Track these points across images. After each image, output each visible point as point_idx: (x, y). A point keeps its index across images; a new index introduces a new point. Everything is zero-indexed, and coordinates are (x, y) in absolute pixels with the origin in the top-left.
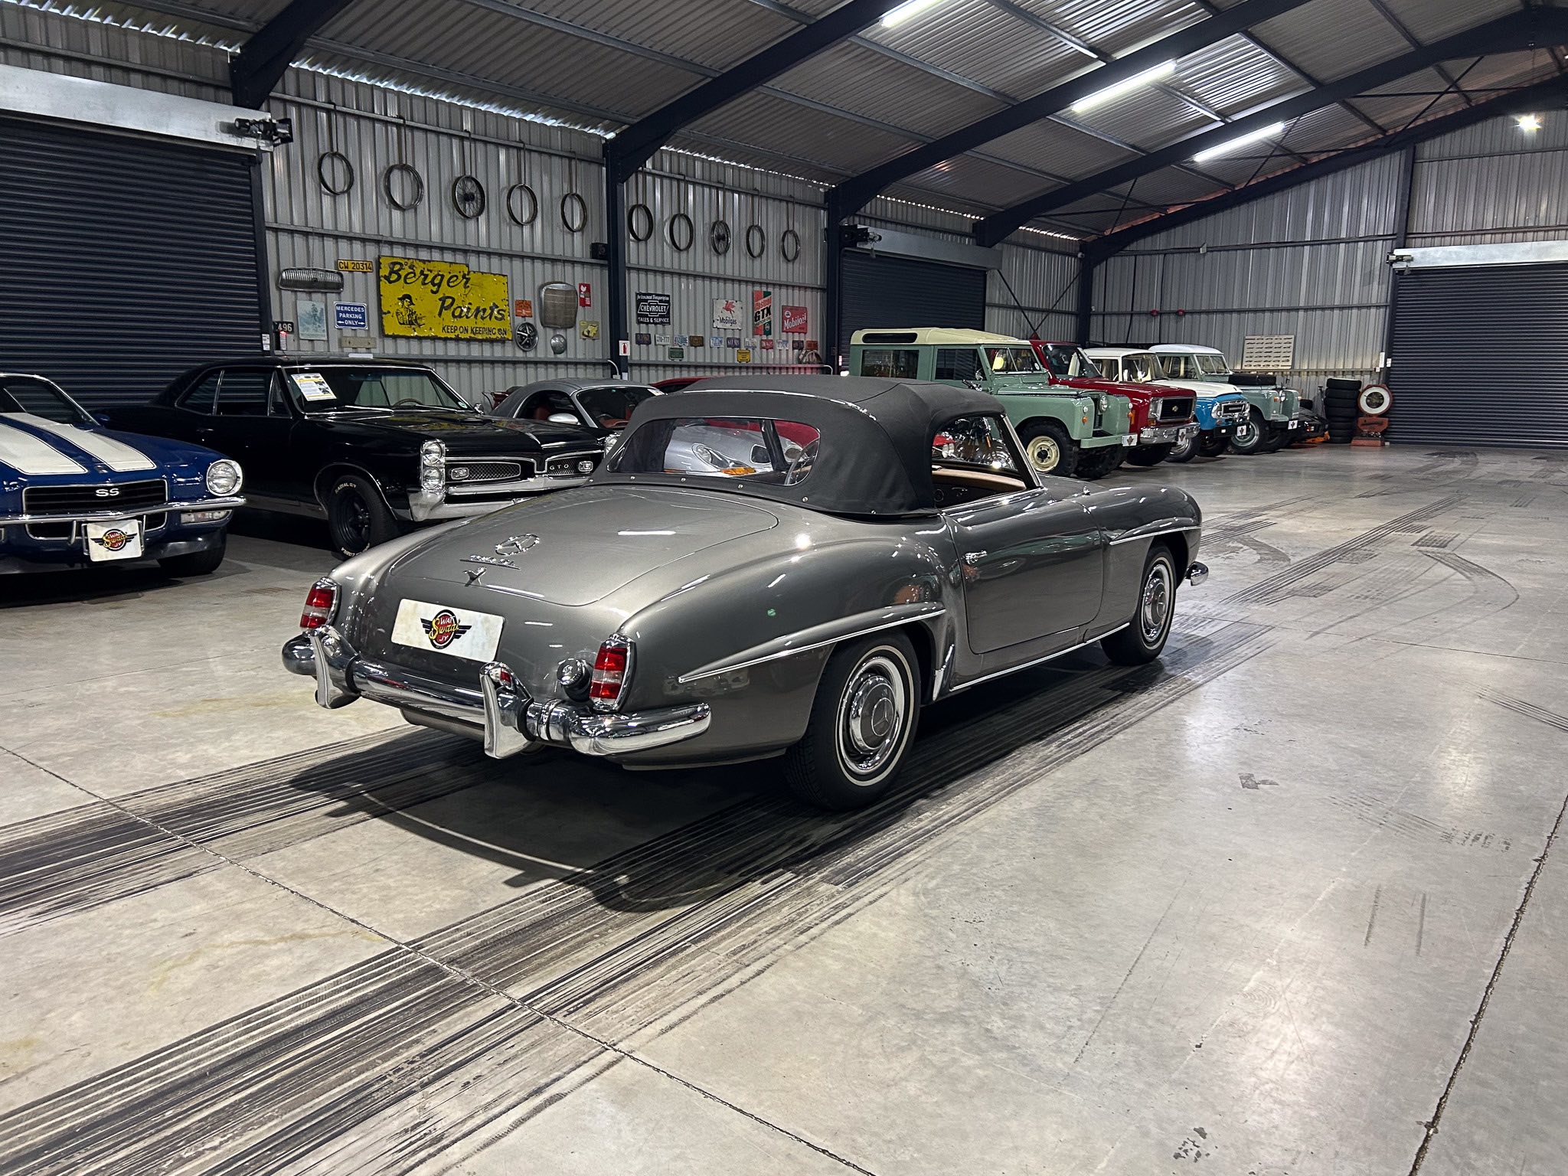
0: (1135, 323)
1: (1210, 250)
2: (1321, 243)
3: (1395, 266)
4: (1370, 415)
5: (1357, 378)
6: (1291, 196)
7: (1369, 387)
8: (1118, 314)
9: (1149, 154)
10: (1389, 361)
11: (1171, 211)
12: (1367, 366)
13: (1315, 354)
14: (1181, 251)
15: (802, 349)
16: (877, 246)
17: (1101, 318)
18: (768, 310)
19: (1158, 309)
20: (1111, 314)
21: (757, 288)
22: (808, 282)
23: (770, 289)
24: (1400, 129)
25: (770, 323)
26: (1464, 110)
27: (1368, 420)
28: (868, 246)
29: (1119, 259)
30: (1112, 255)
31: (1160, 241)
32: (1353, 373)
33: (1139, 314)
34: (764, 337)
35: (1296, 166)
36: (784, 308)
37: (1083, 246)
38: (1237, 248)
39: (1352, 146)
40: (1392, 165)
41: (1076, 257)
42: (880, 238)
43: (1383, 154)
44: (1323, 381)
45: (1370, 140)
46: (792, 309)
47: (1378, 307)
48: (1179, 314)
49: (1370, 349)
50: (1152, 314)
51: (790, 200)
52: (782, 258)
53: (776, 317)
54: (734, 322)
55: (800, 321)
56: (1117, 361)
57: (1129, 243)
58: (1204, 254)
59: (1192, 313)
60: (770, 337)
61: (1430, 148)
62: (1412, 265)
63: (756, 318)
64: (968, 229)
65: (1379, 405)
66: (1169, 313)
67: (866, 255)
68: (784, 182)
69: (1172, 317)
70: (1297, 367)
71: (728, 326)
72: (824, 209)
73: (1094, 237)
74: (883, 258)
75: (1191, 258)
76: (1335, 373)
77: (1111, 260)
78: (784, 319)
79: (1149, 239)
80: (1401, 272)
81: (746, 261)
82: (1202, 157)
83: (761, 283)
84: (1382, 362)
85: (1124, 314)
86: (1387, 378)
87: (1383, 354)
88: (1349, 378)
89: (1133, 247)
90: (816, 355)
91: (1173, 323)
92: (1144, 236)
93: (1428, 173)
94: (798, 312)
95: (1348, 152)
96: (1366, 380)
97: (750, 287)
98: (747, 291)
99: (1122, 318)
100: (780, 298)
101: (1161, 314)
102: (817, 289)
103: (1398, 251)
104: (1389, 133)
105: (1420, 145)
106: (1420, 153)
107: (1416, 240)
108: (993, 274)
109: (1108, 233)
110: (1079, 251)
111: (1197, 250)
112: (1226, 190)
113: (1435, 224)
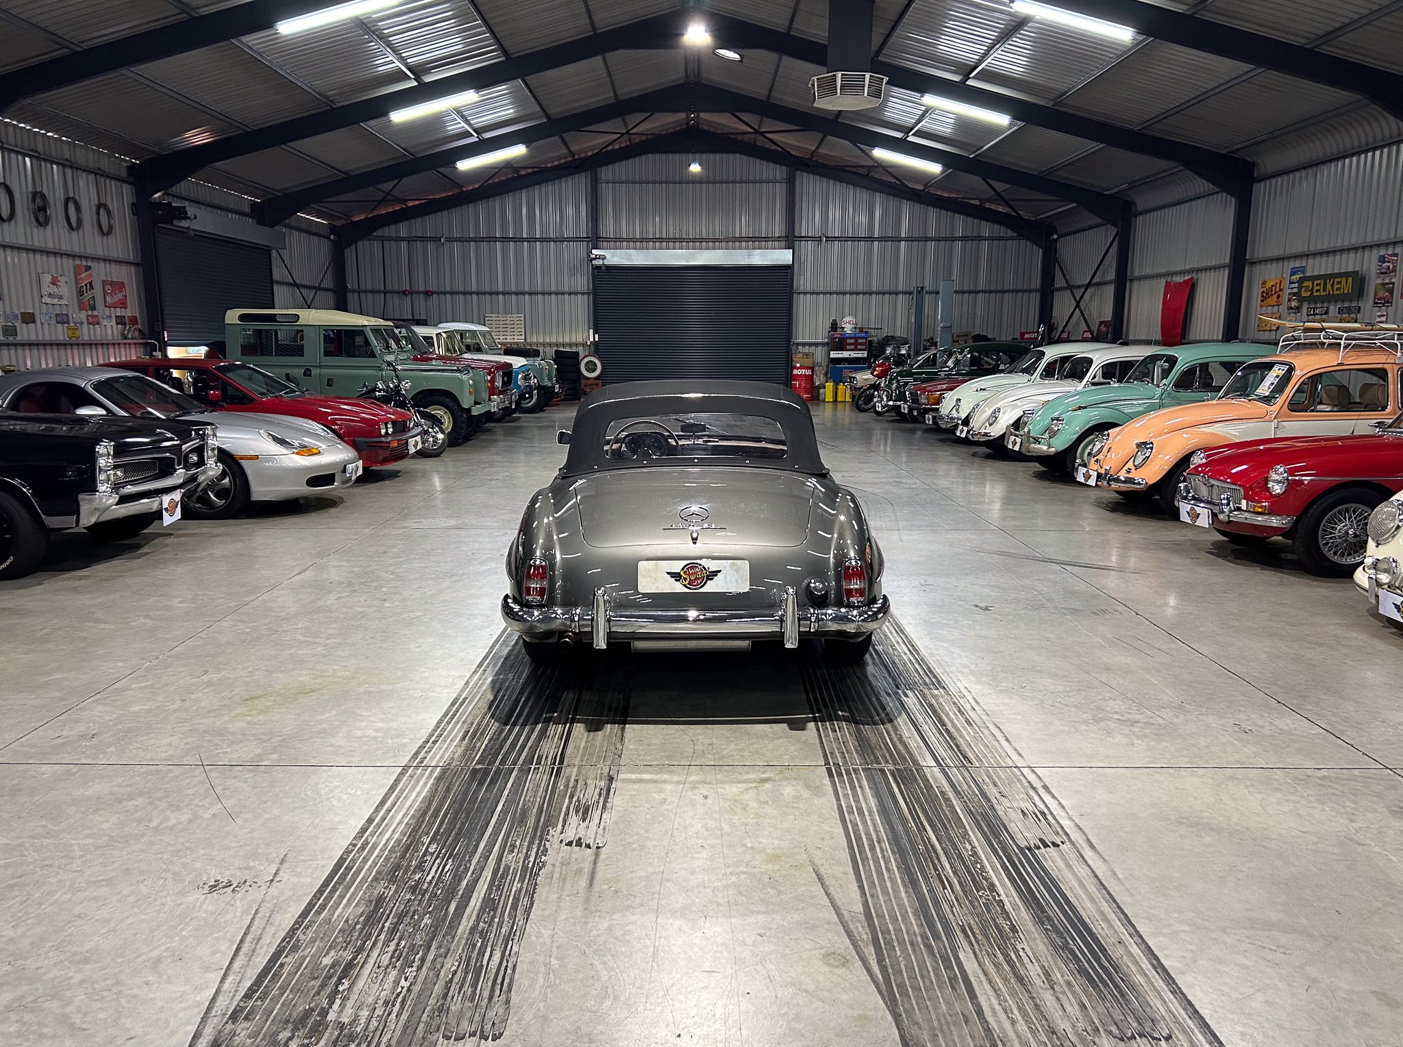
0: (389, 302)
1: (450, 240)
2: (536, 240)
3: (594, 262)
4: (588, 379)
5: (574, 349)
6: (509, 200)
7: (585, 357)
8: (372, 292)
9: (416, 158)
10: (597, 336)
11: (410, 204)
12: (580, 340)
13: (541, 330)
14: (424, 239)
15: (125, 324)
16: (195, 225)
17: (356, 295)
18: (91, 283)
19: (408, 288)
20: (366, 292)
21: (78, 262)
22: (121, 255)
23: (90, 264)
24: (596, 152)
25: (93, 297)
26: (627, 146)
27: (588, 382)
28: (184, 224)
29: (367, 243)
30: (361, 239)
31: (403, 229)
32: (570, 345)
33: (392, 292)
34: (90, 313)
35: (510, 176)
36: (104, 283)
37: (333, 229)
38: (469, 240)
39: (555, 165)
40: (580, 182)
41: (327, 238)
42: (194, 217)
43: (573, 174)
44: (551, 352)
45: (562, 161)
46: (112, 283)
47: (583, 294)
48: (428, 294)
49: (580, 329)
50: (404, 293)
51: (98, 173)
52: (96, 231)
53: (98, 291)
54: (61, 297)
55: (120, 296)
56: (432, 338)
57: (375, 229)
58: (444, 244)
59: (438, 293)
60: (95, 313)
61: (606, 172)
62: (606, 262)
63: (81, 293)
64: (247, 210)
65: (595, 370)
66: (418, 293)
67: (184, 233)
68: (90, 154)
69: (422, 296)
70: (528, 340)
71: (56, 301)
72: (129, 183)
73: (343, 222)
74: (202, 237)
75: (430, 246)
76: (557, 345)
77: (360, 243)
78: (105, 294)
79: (393, 227)
80: (598, 268)
81: (64, 233)
82: (464, 165)
83: (81, 257)
84: (592, 337)
85: (379, 292)
86: (596, 349)
87: (591, 331)
88: (568, 349)
89: (379, 233)
90: (140, 330)
91: (422, 302)
92: (388, 224)
93: (607, 191)
94: (118, 286)
95: (546, 170)
96: (580, 349)
97: (71, 260)
98: (68, 264)
99: (377, 295)
100: (100, 272)
101: (411, 293)
102: (131, 263)
103: (594, 251)
104: (576, 157)
105: (599, 169)
106: (599, 175)
107: (605, 243)
108: (274, 253)
109: (356, 219)
110: (331, 234)
111: (437, 239)
112: (456, 191)
113: (615, 232)
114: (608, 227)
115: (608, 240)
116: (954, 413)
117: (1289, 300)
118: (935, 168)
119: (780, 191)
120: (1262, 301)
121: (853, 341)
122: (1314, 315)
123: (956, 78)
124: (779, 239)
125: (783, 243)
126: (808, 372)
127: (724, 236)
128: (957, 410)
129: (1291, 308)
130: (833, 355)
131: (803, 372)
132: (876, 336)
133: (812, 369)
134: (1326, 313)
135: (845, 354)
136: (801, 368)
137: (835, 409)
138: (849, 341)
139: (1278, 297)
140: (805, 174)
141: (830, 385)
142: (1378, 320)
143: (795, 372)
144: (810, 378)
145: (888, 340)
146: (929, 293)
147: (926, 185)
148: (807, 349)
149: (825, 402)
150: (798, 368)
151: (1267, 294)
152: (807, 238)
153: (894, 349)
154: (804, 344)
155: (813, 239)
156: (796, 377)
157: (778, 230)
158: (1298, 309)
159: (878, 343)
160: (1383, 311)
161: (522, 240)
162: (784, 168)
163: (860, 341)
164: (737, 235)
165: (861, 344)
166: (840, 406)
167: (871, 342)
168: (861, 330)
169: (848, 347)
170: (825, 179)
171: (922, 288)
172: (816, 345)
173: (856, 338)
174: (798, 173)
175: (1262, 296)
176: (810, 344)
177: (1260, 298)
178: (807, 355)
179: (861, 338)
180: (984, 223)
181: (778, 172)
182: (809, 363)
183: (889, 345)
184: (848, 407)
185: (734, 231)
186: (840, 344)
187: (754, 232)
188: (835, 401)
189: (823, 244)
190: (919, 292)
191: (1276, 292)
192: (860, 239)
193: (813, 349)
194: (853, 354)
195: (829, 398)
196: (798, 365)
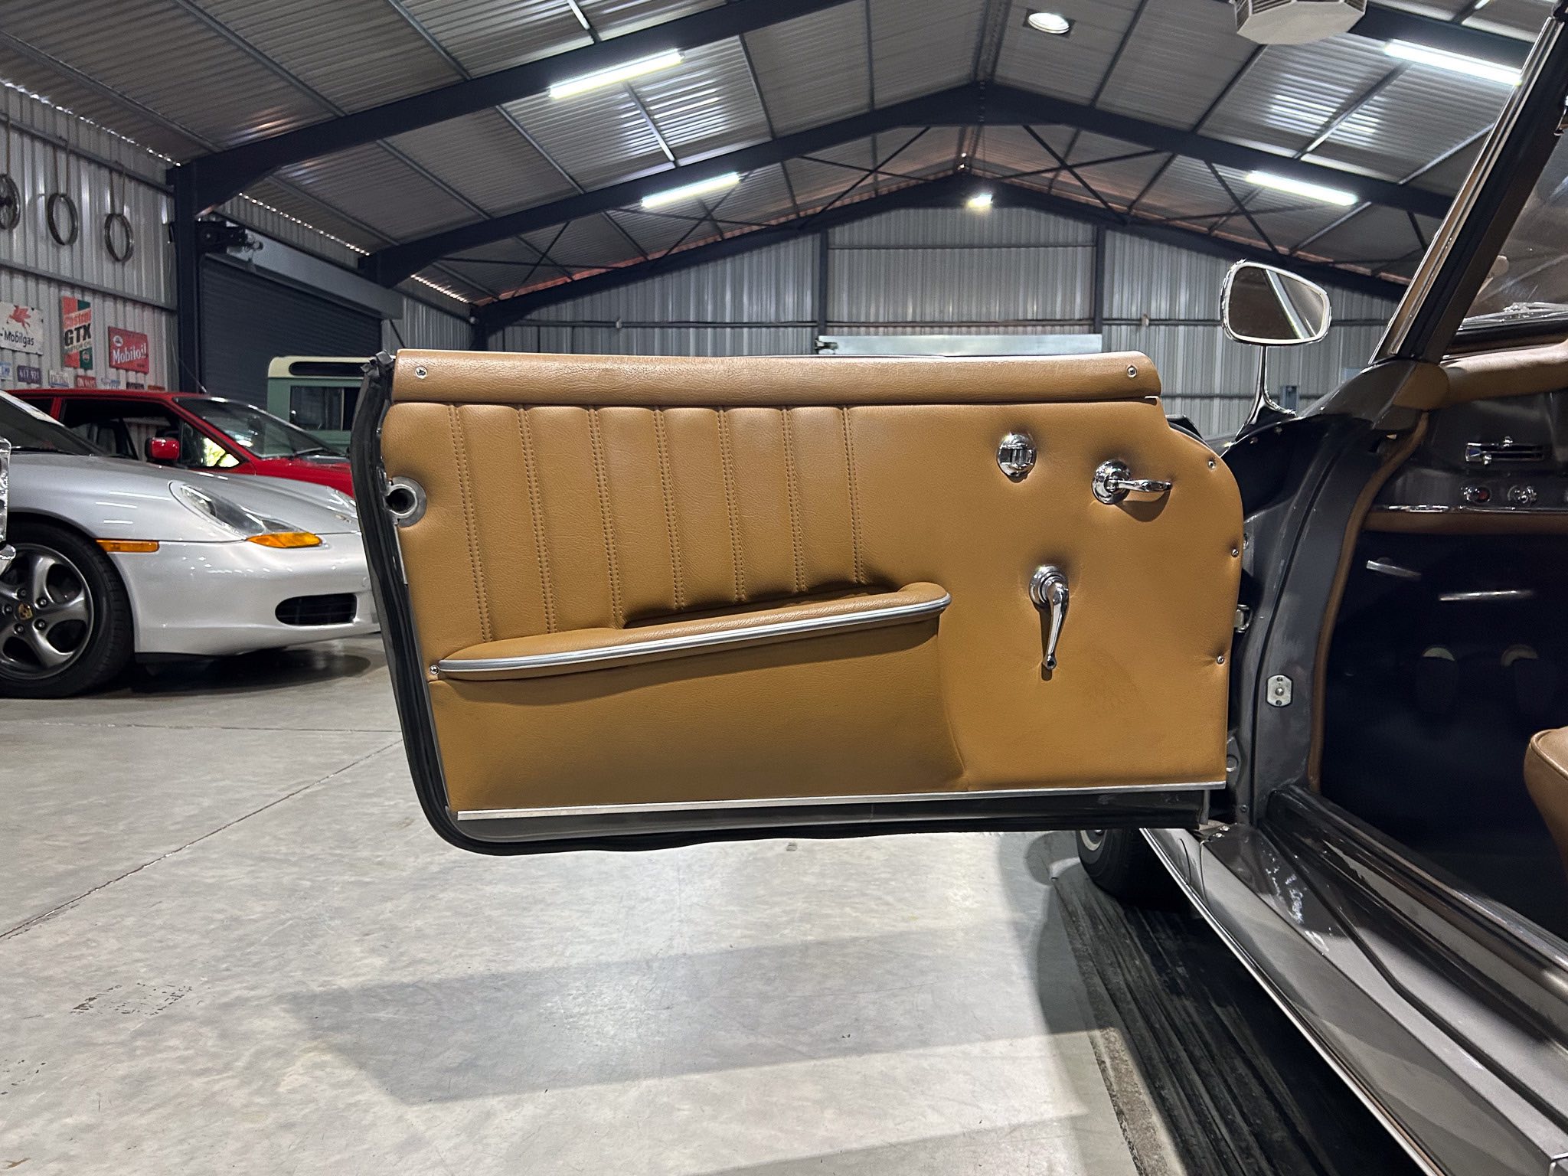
1: (627, 325)
2: (743, 325)
3: (821, 353)
6: (709, 271)
9: (586, 194)
11: (578, 276)
14: (592, 324)
16: (259, 259)
18: (87, 329)
21: (67, 293)
22: (145, 294)
23: (88, 298)
24: (819, 209)
25: (90, 350)
26: (871, 199)
28: (243, 255)
29: (517, 329)
30: (511, 324)
31: (566, 311)
34: (81, 372)
35: (710, 240)
36: (112, 331)
37: (473, 309)
38: (654, 325)
39: (773, 222)
40: (805, 247)
41: (468, 322)
42: (261, 247)
43: (796, 236)
45: (783, 220)
46: (124, 333)
51: (115, 169)
52: (104, 253)
53: (97, 342)
54: (29, 341)
55: (136, 354)
57: (530, 310)
58: (618, 330)
60: (90, 373)
61: (841, 234)
62: (838, 353)
63: (66, 339)
64: (352, 263)
67: (240, 267)
68: (104, 139)
71: (19, 346)
72: (167, 193)
73: (487, 300)
74: (266, 276)
75: (605, 332)
77: (509, 330)
78: (111, 346)
79: (552, 308)
81: (45, 248)
82: (651, 202)
83: (73, 286)
89: (534, 315)
92: (547, 304)
93: (840, 260)
94: (134, 339)
95: (760, 231)
97: (54, 290)
98: (49, 295)
100: (104, 314)
102: (162, 309)
103: (821, 338)
104: (802, 214)
105: (830, 231)
106: (831, 240)
107: (836, 329)
108: (386, 325)
109: (504, 296)
110: (472, 315)
111: (610, 324)
112: (641, 259)
113: (850, 313)
114: (841, 309)
115: (840, 324)
118: (1344, 199)
119: (1082, 257)
123: (1444, 16)
124: (1079, 322)
125: (1086, 328)
127: (1002, 318)
140: (1118, 235)
146: (1302, 397)
147: (1294, 249)
152: (1120, 321)
155: (1129, 322)
157: (1079, 307)
161: (724, 325)
162: (1089, 227)
164: (1021, 318)
170: (1147, 242)
171: (1294, 388)
174: (1109, 234)
180: (1377, 301)
181: (1080, 231)
185: (1016, 312)
187: (1045, 311)
189: (1143, 329)
190: (1289, 394)
192: (1196, 323)
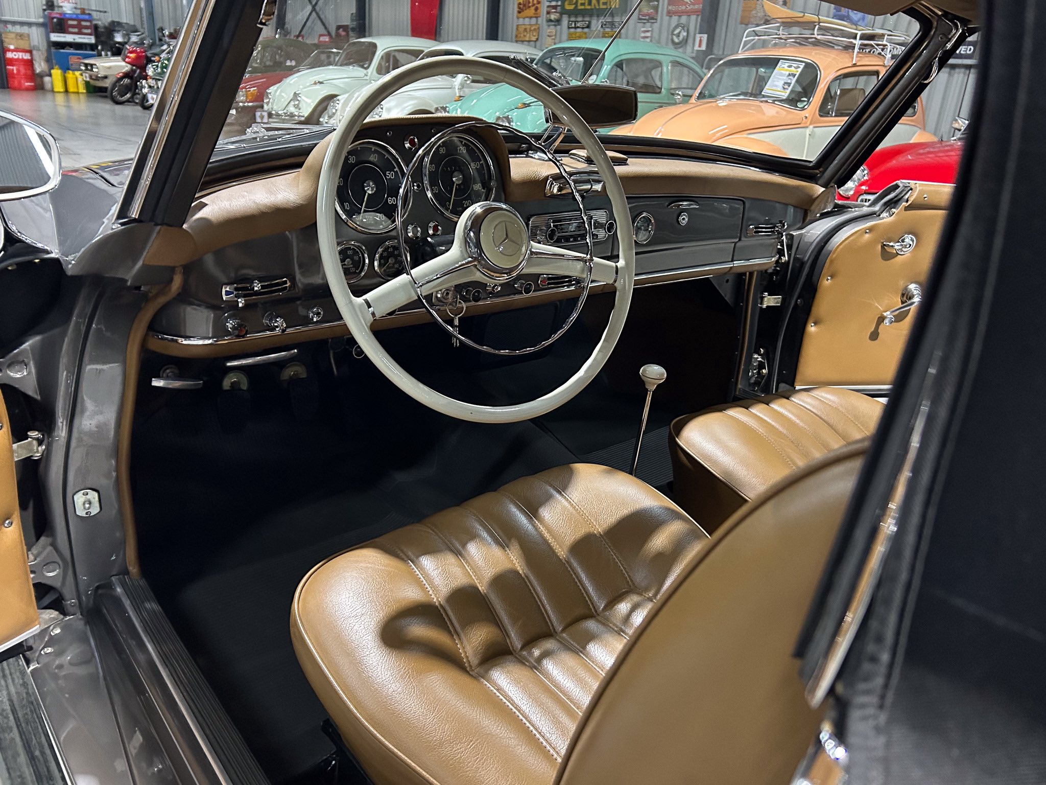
116: (291, 109)
117: (548, 13)
120: (519, 12)
121: (75, 23)
122: (576, 28)
126: (27, 56)
128: (297, 107)
129: (551, 21)
130: (55, 37)
131: (20, 55)
132: (103, 20)
133: (30, 52)
134: (588, 27)
135: (69, 38)
136: (16, 50)
137: (68, 100)
138: (71, 22)
139: (536, 9)
141: (57, 73)
142: (643, 35)
143: (10, 55)
144: (30, 63)
145: (114, 27)
148: (18, 29)
149: (52, 91)
150: (13, 51)
151: (524, 5)
153: (124, 36)
154: (14, 23)
156: (11, 62)
158: (558, 22)
159: (105, 27)
160: (648, 27)
163: (84, 23)
165: (87, 27)
166: (72, 97)
167: (96, 27)
168: (83, 11)
169: (71, 30)
172: (30, 24)
173: (80, 20)
175: (519, 8)
176: (22, 24)
177: (516, 9)
178: (21, 36)
179: (82, 21)
182: (23, 44)
183: (118, 31)
184: (82, 97)
186: (61, 25)
188: (66, 91)
191: (534, 5)
193: (25, 30)
194: (79, 39)
195: (59, 87)
196: (12, 47)
